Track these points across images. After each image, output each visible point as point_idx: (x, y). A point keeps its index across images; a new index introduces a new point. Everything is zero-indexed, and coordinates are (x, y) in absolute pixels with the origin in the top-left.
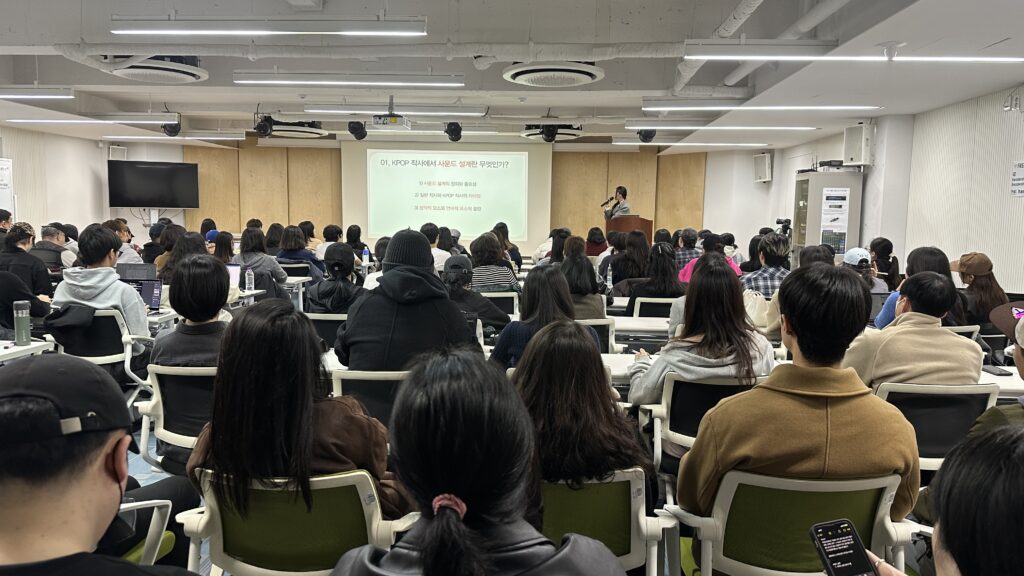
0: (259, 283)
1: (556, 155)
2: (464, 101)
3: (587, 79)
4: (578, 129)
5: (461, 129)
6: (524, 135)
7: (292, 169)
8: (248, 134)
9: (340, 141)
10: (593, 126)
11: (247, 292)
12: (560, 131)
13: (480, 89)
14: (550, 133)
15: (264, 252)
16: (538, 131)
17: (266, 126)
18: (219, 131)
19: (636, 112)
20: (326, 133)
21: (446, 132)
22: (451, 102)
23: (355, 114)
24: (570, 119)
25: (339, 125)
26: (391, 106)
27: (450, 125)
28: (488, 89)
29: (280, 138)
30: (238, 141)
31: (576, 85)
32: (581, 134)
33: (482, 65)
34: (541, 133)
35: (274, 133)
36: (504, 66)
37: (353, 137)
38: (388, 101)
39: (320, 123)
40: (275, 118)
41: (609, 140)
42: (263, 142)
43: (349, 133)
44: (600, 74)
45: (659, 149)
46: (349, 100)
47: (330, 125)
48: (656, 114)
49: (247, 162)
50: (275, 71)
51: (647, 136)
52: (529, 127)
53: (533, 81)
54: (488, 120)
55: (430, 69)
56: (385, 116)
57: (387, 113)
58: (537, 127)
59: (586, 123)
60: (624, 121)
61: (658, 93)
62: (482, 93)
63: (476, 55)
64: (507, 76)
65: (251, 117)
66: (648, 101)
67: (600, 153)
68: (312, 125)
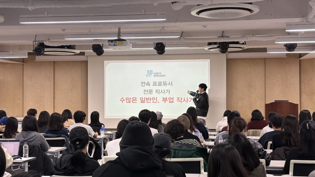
0: (32, 152)
1: (229, 61)
2: (166, 29)
3: (247, 13)
4: (243, 44)
5: (164, 47)
6: (206, 48)
7: (56, 75)
8: (29, 54)
9: (87, 56)
10: (253, 42)
11: (24, 159)
12: (230, 45)
13: (177, 21)
14: (224, 47)
15: (37, 131)
16: (216, 46)
17: (40, 49)
18: (11, 53)
19: (282, 32)
20: (78, 52)
21: (155, 48)
22: (158, 30)
23: (97, 40)
24: (237, 38)
25: (87, 47)
26: (119, 34)
27: (158, 44)
28: (181, 21)
29: (49, 56)
30: (23, 58)
31: (240, 17)
32: (245, 47)
33: (177, 7)
34: (218, 47)
35: (45, 53)
36: (191, 7)
37: (95, 54)
38: (117, 30)
39: (75, 46)
40: (46, 44)
41: (265, 50)
42: (39, 58)
43: (92, 51)
44: (256, 10)
45: (301, 55)
46: (92, 31)
47: (81, 47)
48: (296, 34)
49: (29, 72)
50: (46, 15)
51: (291, 47)
52: (210, 44)
53: (211, 15)
54: (182, 40)
55: (143, 11)
56: (115, 40)
57: (117, 38)
58: (215, 43)
59: (249, 40)
60: (274, 38)
61: (297, 20)
62: (178, 24)
63: (173, 1)
64: (194, 13)
65: (30, 44)
66: (290, 26)
67: (259, 59)
68: (69, 47)
